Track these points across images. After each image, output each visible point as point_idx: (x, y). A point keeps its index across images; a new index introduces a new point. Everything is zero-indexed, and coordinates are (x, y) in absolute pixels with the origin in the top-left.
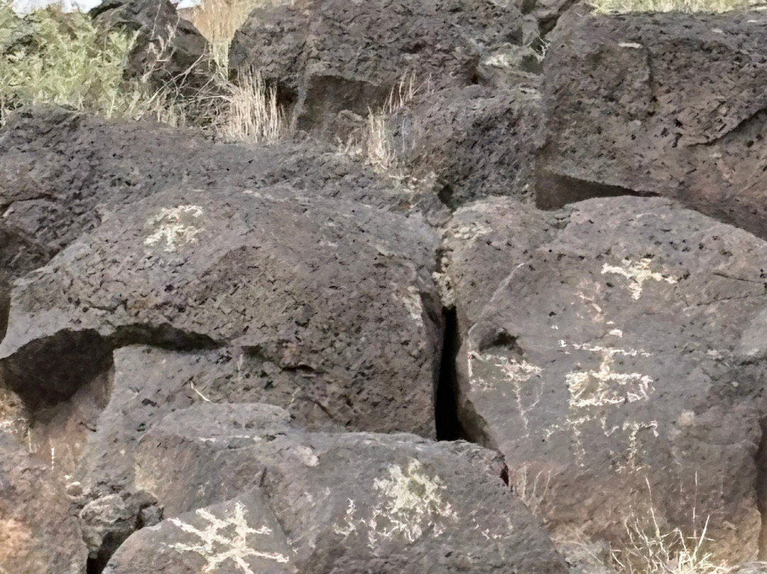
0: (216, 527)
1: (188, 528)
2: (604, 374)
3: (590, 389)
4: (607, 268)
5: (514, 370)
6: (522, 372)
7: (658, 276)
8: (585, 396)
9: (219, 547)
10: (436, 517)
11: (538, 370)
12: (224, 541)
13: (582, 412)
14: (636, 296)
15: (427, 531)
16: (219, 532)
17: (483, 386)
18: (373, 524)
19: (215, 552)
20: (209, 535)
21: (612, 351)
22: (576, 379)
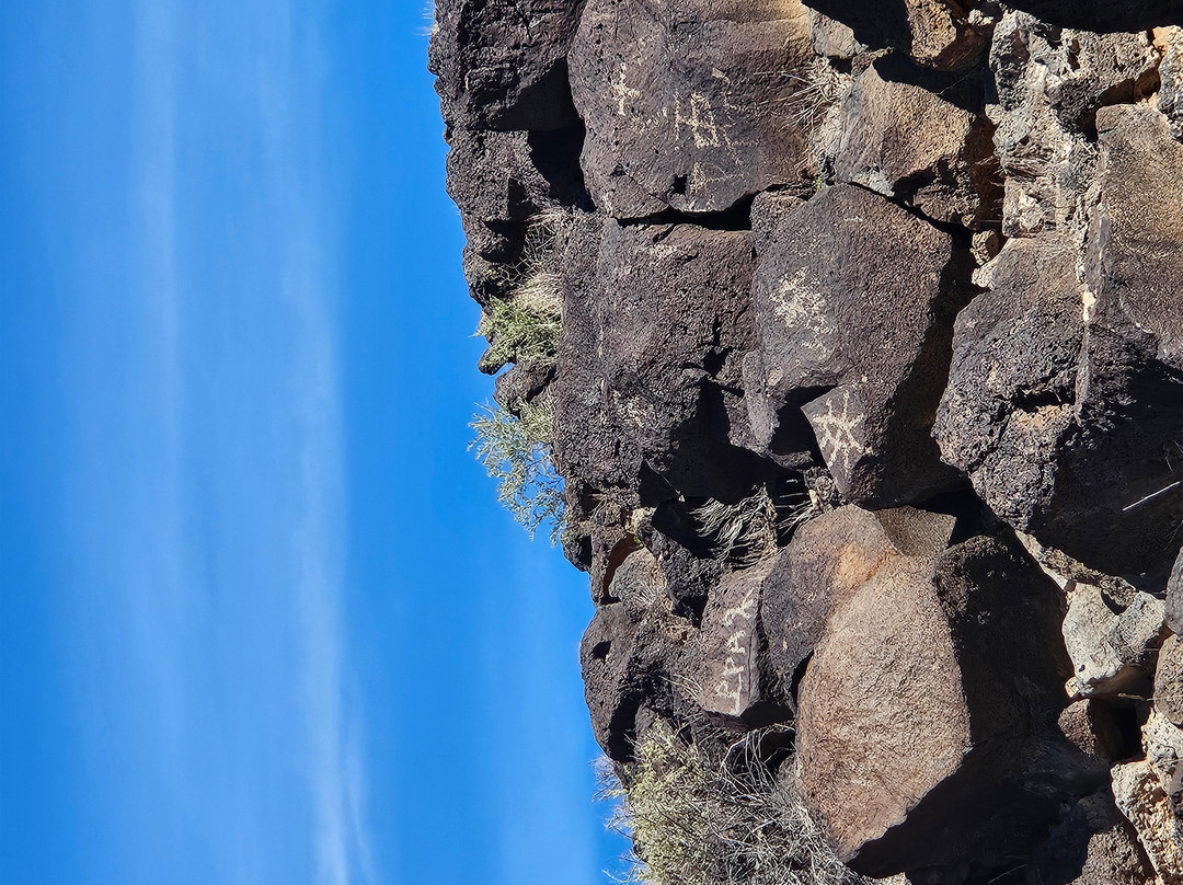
0: (830, 438)
1: (833, 456)
2: (695, 123)
3: (705, 133)
4: (621, 112)
5: (697, 182)
6: (699, 175)
7: (623, 76)
8: (711, 137)
9: (844, 438)
10: (807, 282)
11: (697, 165)
12: (839, 434)
13: (721, 139)
14: (637, 93)
15: (816, 289)
16: (833, 435)
17: (711, 202)
18: (817, 329)
19: (847, 441)
20: (837, 444)
21: (678, 117)
22: (700, 142)
